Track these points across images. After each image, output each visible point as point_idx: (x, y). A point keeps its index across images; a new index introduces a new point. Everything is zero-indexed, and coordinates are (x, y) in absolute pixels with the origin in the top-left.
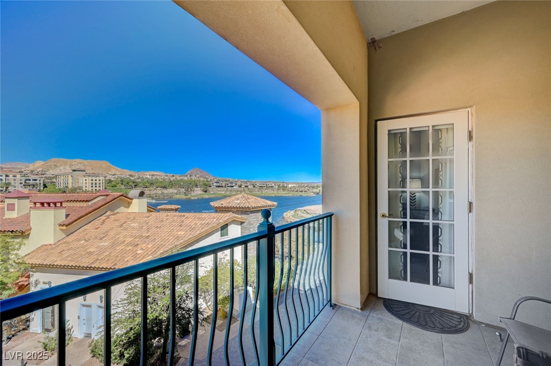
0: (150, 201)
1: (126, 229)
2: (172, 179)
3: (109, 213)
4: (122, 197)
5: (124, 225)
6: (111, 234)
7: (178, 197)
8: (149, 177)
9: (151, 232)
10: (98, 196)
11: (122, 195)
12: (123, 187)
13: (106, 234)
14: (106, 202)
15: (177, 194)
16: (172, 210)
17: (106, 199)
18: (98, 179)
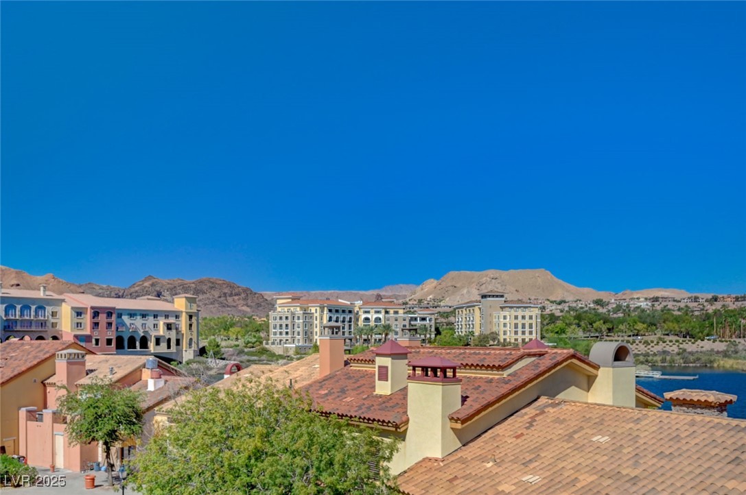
0: (644, 372)
1: (580, 449)
2: (711, 309)
3: (543, 400)
4: (575, 361)
5: (576, 436)
6: (547, 455)
7: (729, 364)
8: (643, 305)
9: (645, 467)
10: (521, 358)
11: (573, 356)
12: (580, 334)
13: (537, 451)
14: (537, 372)
15: (725, 354)
16: (707, 405)
17: (537, 365)
18: (527, 313)
